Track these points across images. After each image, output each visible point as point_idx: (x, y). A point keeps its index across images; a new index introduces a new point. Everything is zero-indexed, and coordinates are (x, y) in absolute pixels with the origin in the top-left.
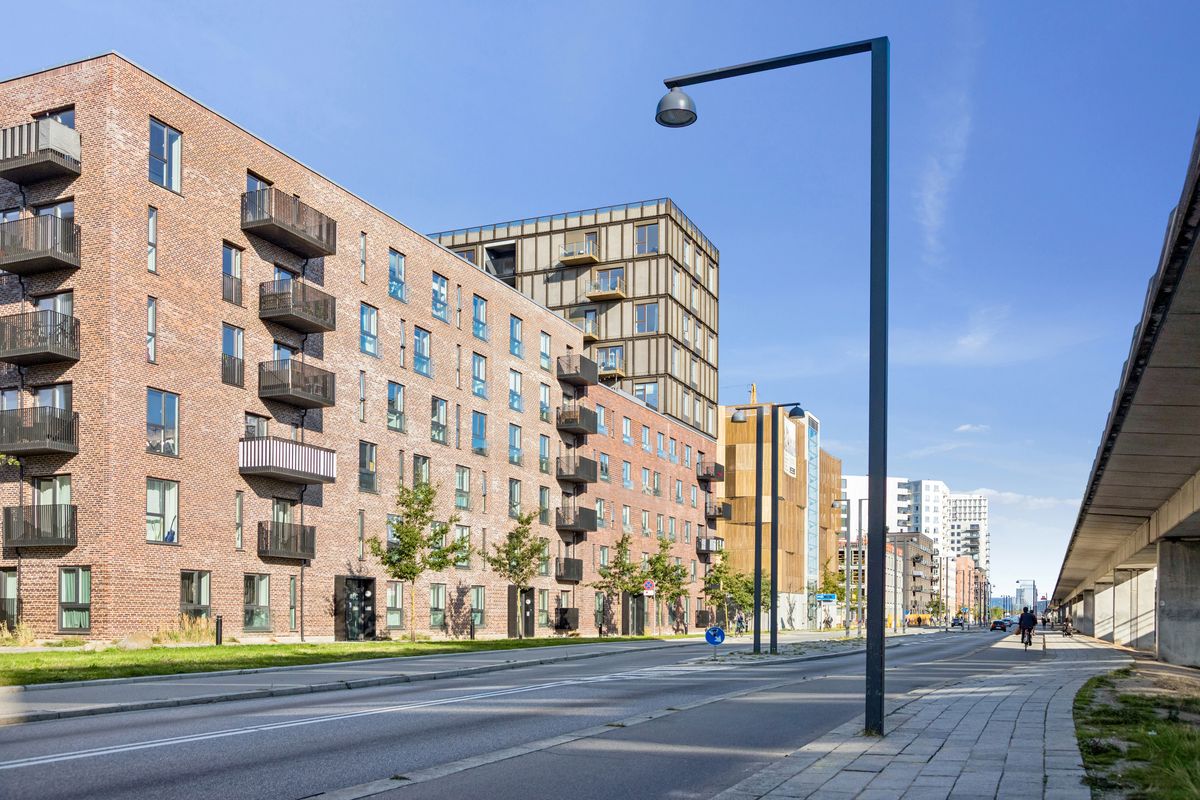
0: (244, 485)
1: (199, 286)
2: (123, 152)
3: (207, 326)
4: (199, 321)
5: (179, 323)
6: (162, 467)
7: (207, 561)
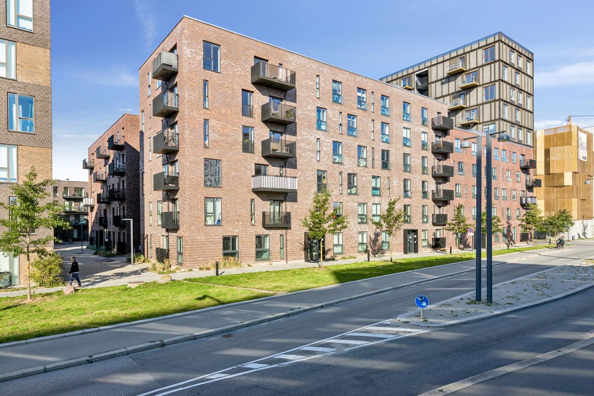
0: (255, 196)
1: (230, 111)
2: (190, 58)
3: (234, 128)
4: (230, 127)
5: (220, 129)
6: (212, 192)
7: (236, 231)
